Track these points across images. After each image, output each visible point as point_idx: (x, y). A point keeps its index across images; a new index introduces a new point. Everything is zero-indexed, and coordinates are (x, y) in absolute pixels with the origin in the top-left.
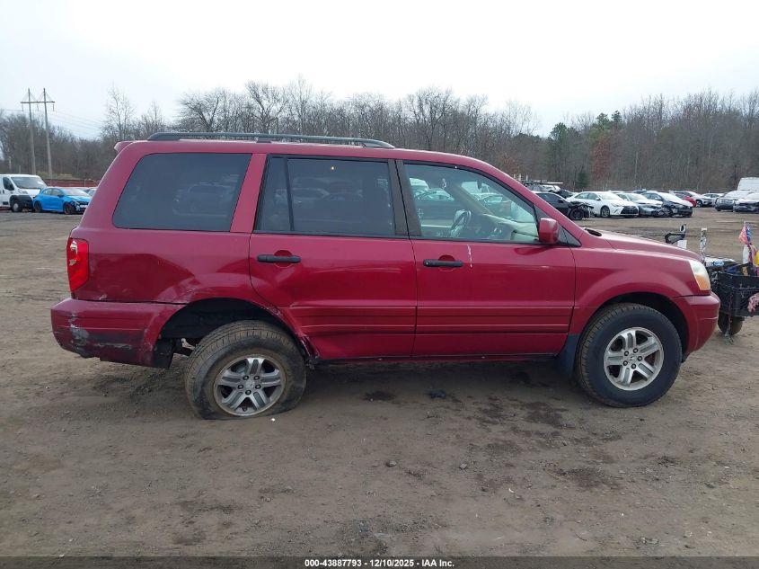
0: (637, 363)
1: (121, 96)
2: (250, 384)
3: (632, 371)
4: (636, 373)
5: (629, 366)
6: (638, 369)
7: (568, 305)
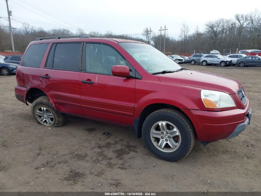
0: (168, 139)
1: (186, 25)
2: (45, 116)
3: (165, 142)
4: (167, 144)
5: (164, 139)
6: (168, 142)
7: (132, 105)
